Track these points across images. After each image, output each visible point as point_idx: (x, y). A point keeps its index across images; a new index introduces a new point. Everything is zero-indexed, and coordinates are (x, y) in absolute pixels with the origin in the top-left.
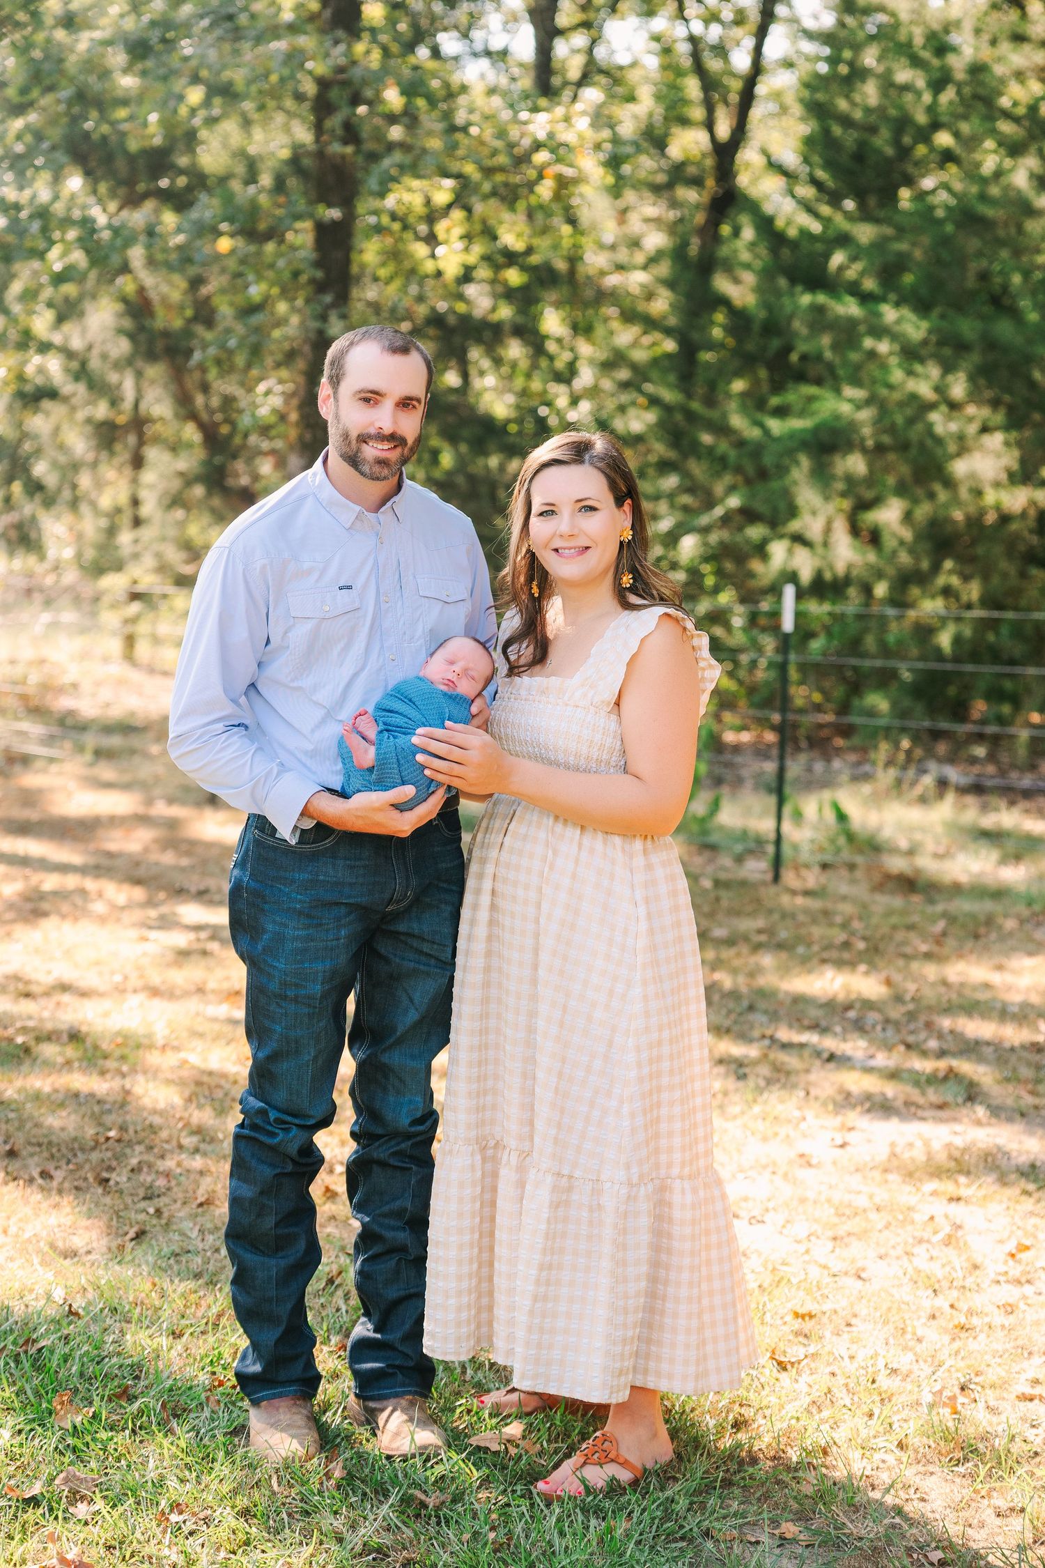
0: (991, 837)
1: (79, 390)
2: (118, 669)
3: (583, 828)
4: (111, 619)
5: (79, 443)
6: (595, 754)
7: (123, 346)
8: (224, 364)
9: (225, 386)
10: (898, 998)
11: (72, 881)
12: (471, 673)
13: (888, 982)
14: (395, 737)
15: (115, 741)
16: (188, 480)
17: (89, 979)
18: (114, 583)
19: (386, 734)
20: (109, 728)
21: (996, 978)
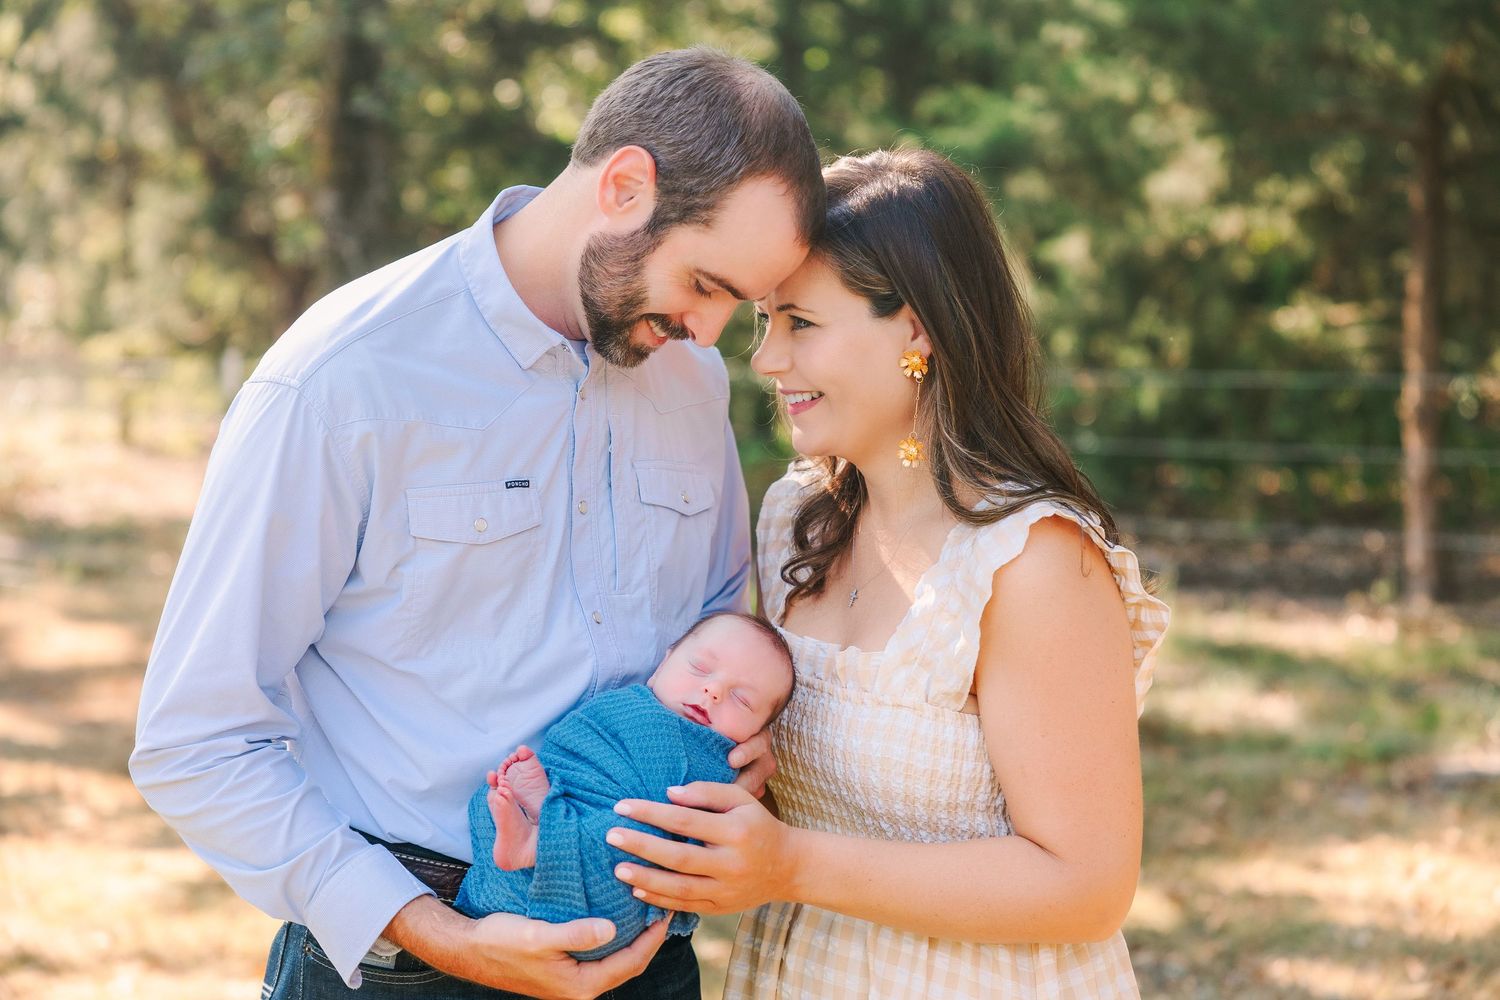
0: (1237, 656)
1: (48, 118)
2: (110, 455)
3: (932, 942)
4: (101, 391)
5: (54, 181)
6: (943, 795)
7: (102, 63)
8: (233, 83)
9: (234, 109)
10: (1195, 926)
11: (41, 775)
12: (740, 692)
13: (1175, 897)
14: (580, 813)
15: (107, 555)
16: (192, 224)
17: (59, 943)
18: (103, 350)
19: (562, 806)
20: (97, 536)
21: (1317, 885)
